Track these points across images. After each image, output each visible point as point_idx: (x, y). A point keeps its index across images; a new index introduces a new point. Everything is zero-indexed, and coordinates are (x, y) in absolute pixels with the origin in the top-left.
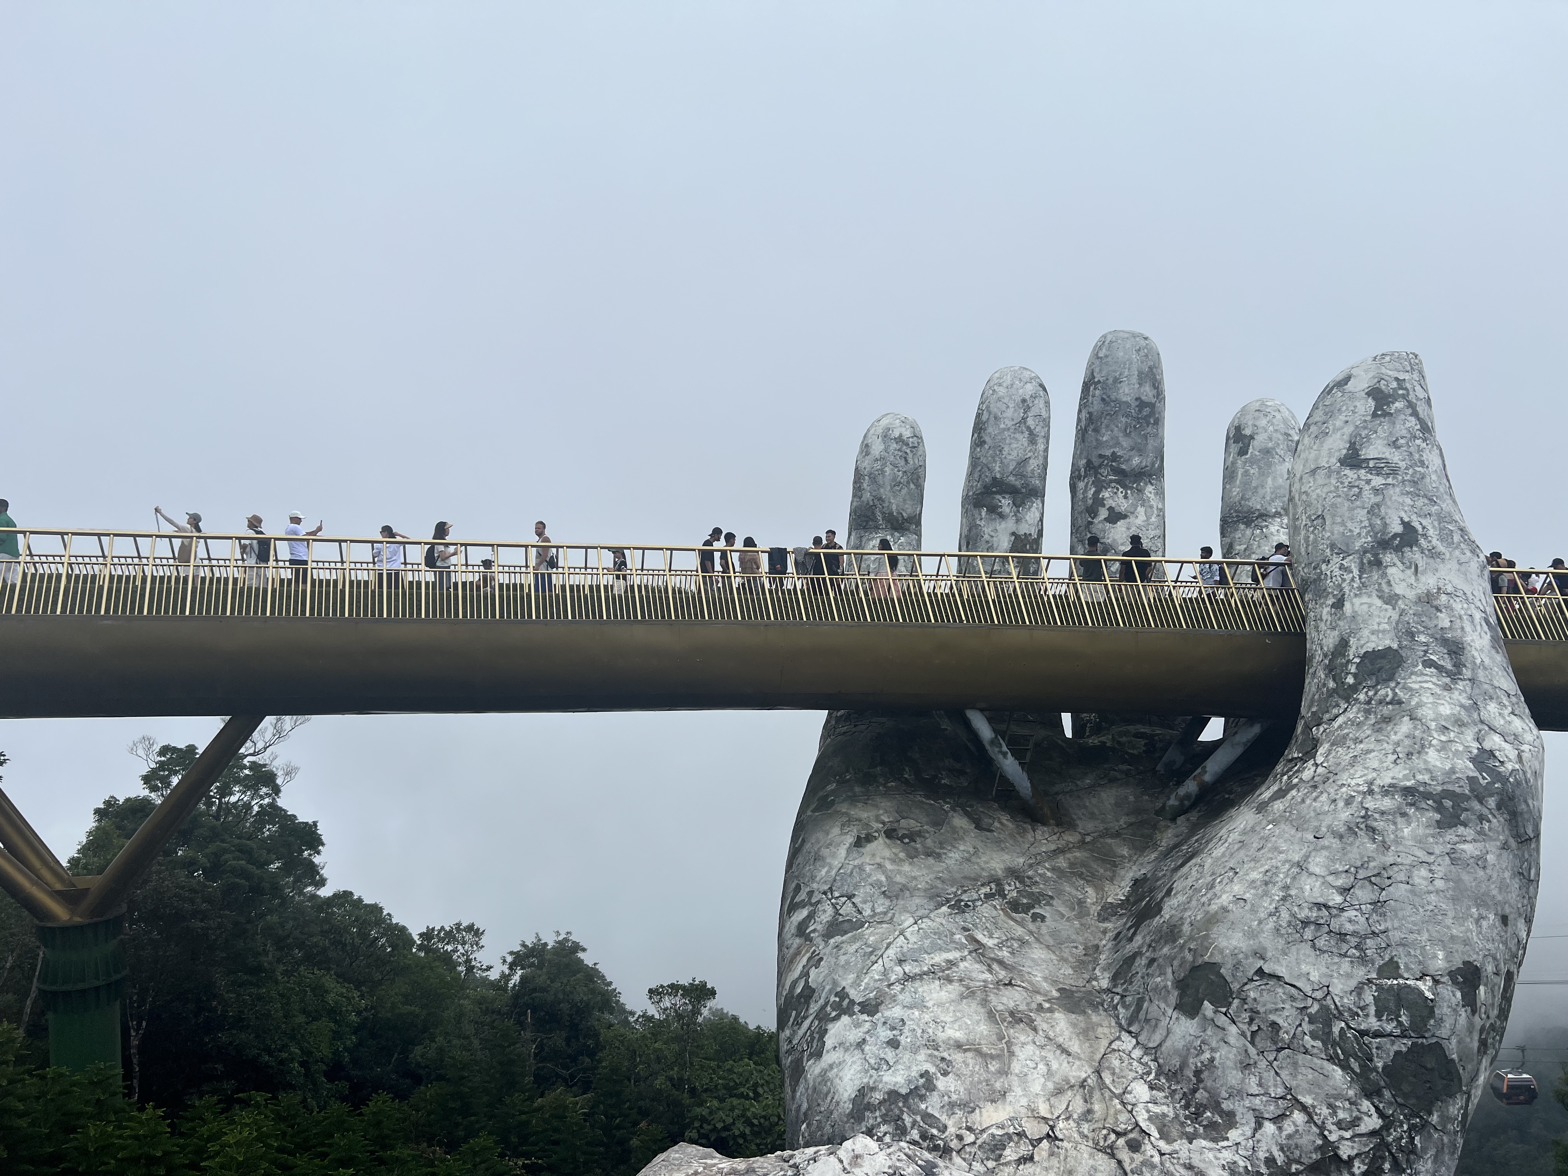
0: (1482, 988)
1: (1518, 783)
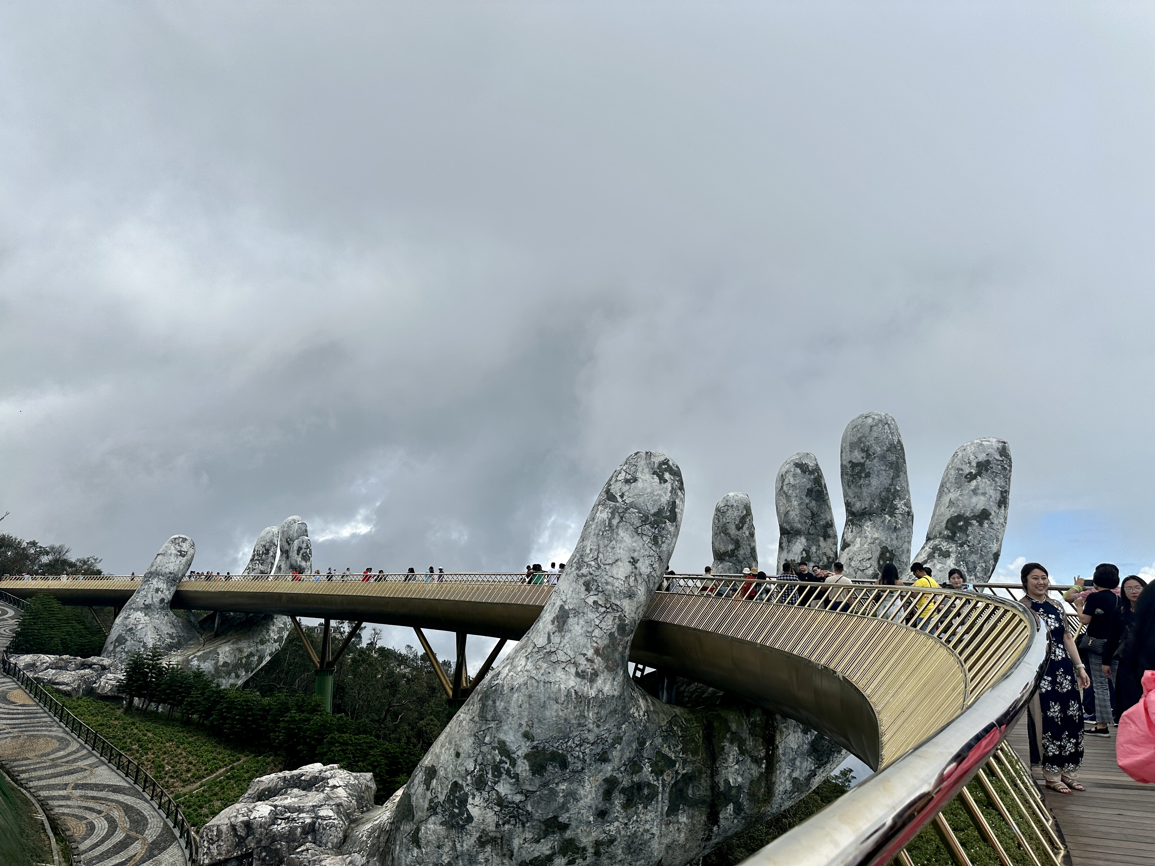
1: (496, 690)
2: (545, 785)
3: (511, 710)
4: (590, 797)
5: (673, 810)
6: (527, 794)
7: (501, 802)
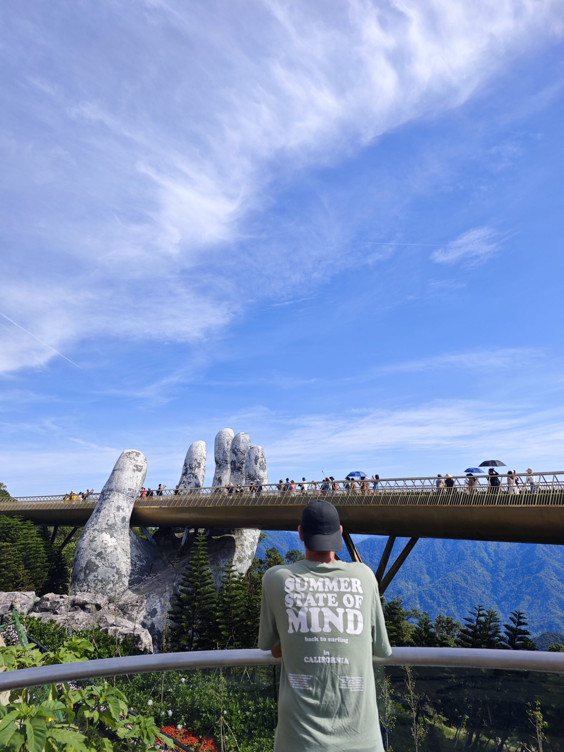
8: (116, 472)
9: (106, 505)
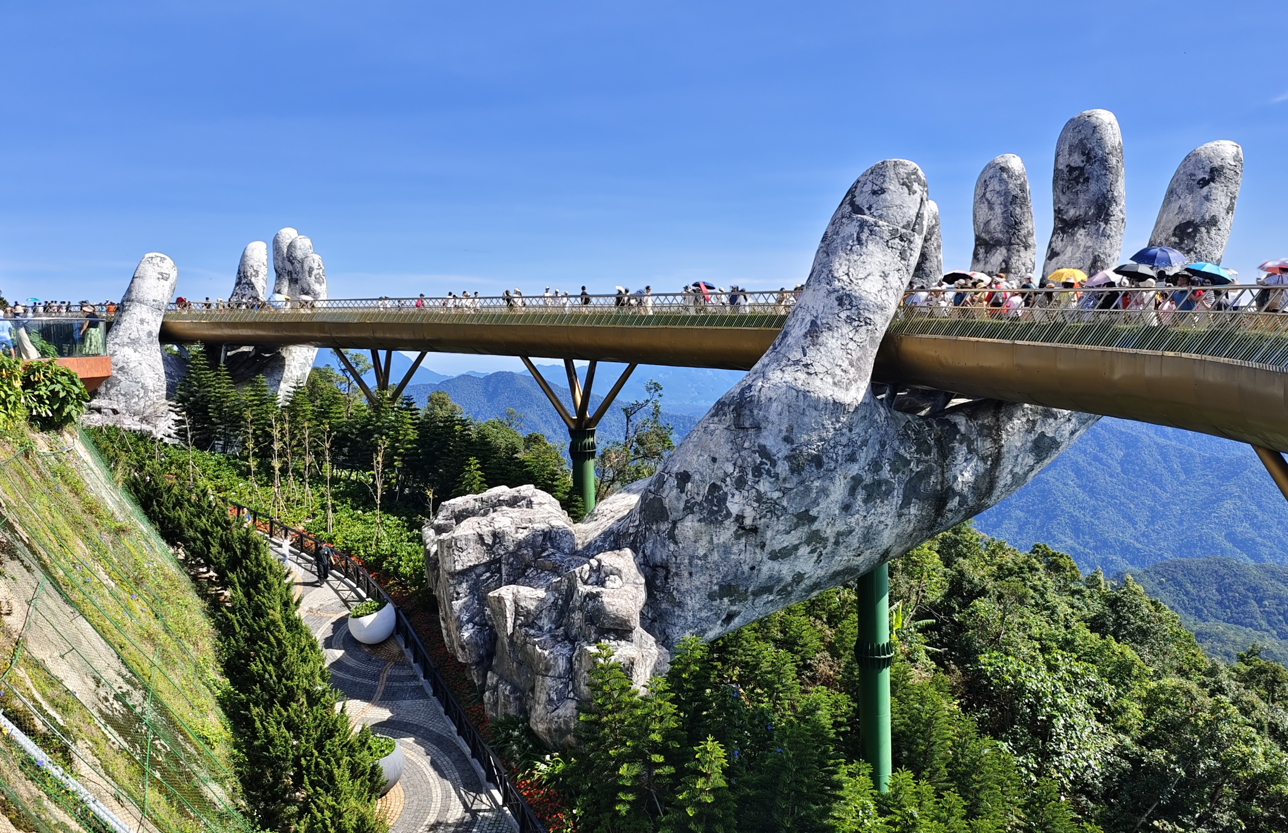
0: (690, 484)
1: (751, 401)
2: (802, 482)
3: (770, 417)
4: (838, 493)
5: (906, 503)
6: (785, 491)
7: (760, 498)
8: (136, 280)
9: (126, 317)
